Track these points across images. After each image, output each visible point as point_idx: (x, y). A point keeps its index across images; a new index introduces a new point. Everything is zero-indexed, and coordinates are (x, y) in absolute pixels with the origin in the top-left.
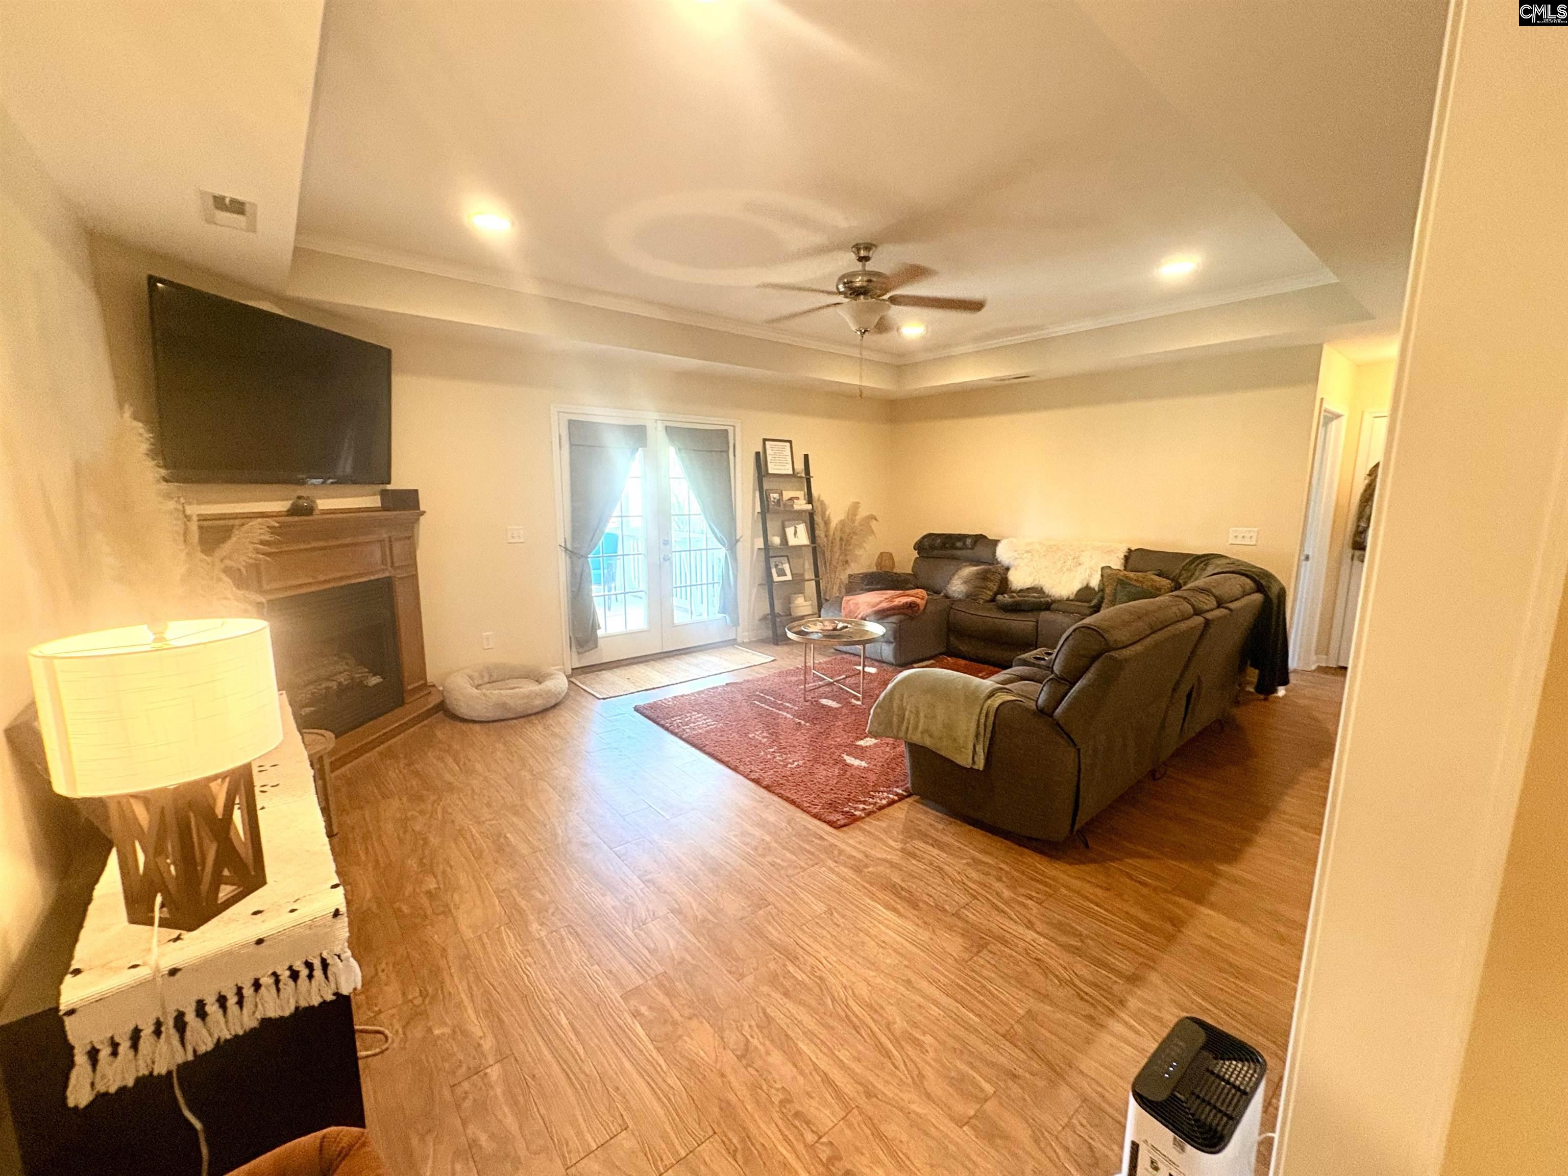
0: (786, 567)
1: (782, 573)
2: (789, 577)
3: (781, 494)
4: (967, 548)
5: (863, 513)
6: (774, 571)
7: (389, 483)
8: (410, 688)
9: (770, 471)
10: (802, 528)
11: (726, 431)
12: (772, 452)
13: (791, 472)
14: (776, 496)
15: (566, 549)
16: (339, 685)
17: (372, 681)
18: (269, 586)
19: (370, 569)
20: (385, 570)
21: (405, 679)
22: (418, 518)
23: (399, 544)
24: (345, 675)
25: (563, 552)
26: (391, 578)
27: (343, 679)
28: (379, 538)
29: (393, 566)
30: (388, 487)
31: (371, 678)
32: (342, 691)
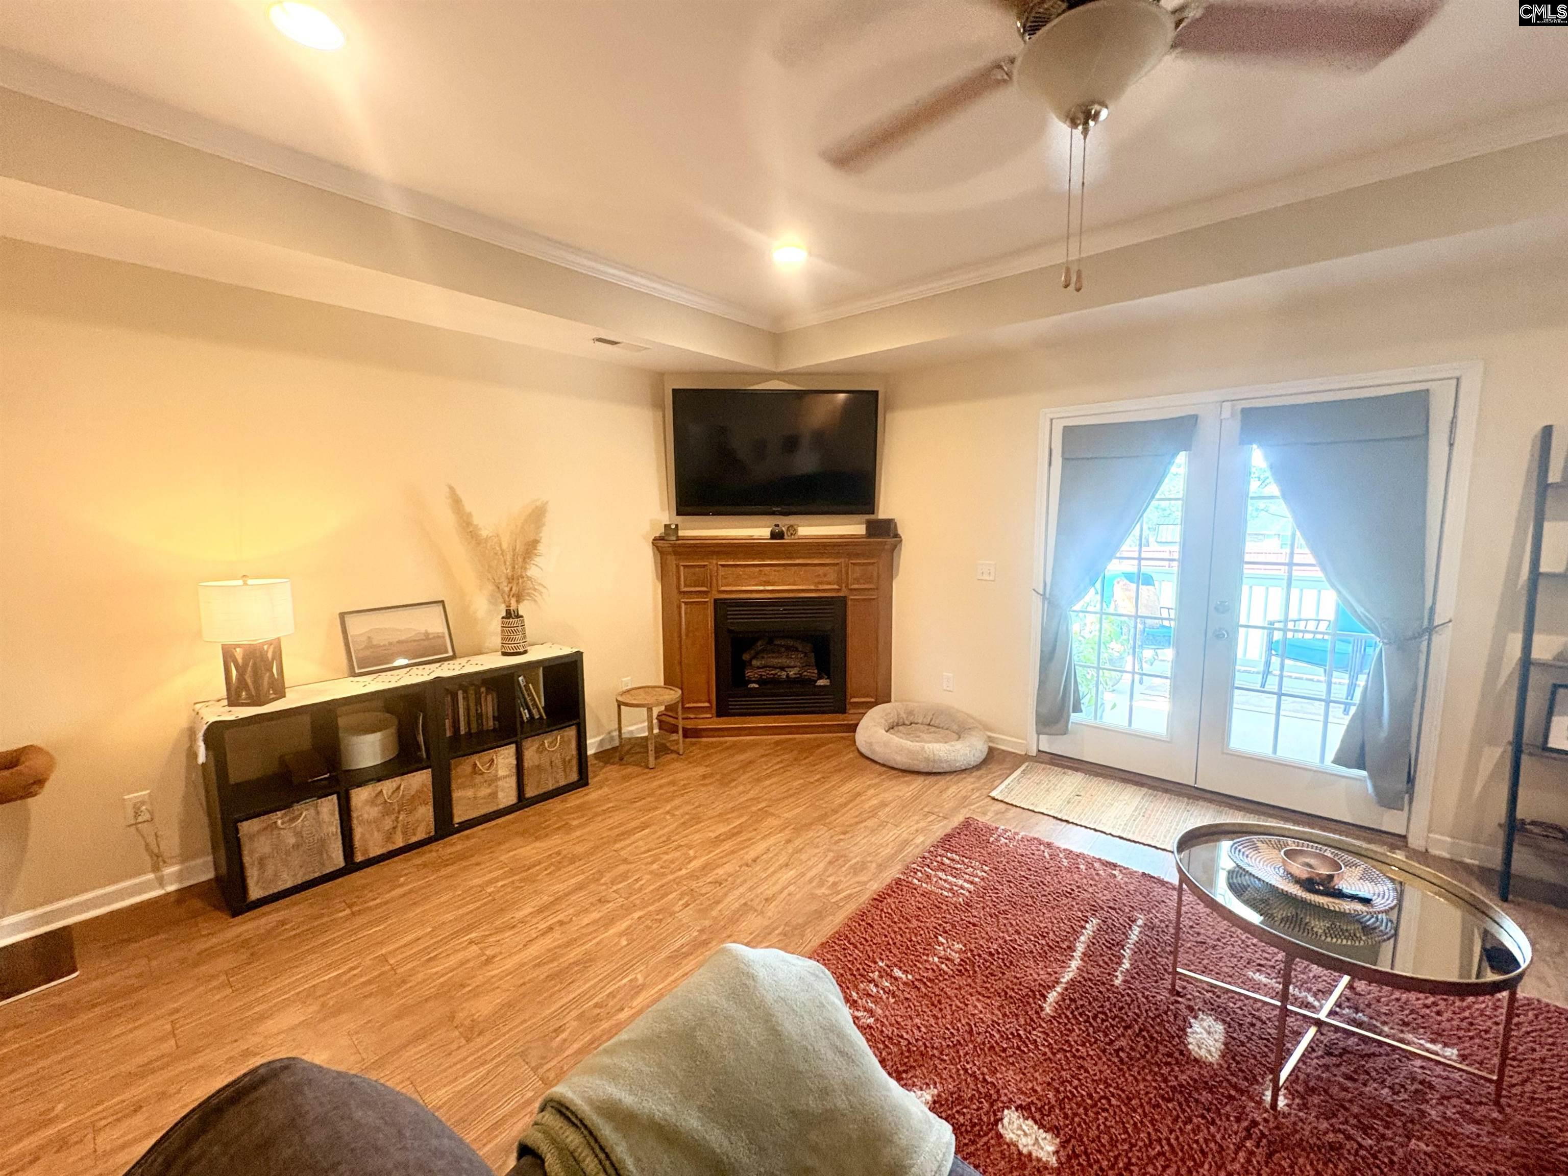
7: (873, 513)
8: (850, 699)
15: (1044, 595)
16: (788, 676)
17: (821, 682)
18: (723, 589)
19: (821, 587)
20: (839, 590)
21: (849, 691)
22: (895, 546)
23: (857, 568)
24: (796, 670)
25: (1039, 598)
26: (845, 597)
27: (792, 673)
28: (836, 561)
29: (847, 586)
30: (872, 517)
31: (820, 678)
32: (790, 681)
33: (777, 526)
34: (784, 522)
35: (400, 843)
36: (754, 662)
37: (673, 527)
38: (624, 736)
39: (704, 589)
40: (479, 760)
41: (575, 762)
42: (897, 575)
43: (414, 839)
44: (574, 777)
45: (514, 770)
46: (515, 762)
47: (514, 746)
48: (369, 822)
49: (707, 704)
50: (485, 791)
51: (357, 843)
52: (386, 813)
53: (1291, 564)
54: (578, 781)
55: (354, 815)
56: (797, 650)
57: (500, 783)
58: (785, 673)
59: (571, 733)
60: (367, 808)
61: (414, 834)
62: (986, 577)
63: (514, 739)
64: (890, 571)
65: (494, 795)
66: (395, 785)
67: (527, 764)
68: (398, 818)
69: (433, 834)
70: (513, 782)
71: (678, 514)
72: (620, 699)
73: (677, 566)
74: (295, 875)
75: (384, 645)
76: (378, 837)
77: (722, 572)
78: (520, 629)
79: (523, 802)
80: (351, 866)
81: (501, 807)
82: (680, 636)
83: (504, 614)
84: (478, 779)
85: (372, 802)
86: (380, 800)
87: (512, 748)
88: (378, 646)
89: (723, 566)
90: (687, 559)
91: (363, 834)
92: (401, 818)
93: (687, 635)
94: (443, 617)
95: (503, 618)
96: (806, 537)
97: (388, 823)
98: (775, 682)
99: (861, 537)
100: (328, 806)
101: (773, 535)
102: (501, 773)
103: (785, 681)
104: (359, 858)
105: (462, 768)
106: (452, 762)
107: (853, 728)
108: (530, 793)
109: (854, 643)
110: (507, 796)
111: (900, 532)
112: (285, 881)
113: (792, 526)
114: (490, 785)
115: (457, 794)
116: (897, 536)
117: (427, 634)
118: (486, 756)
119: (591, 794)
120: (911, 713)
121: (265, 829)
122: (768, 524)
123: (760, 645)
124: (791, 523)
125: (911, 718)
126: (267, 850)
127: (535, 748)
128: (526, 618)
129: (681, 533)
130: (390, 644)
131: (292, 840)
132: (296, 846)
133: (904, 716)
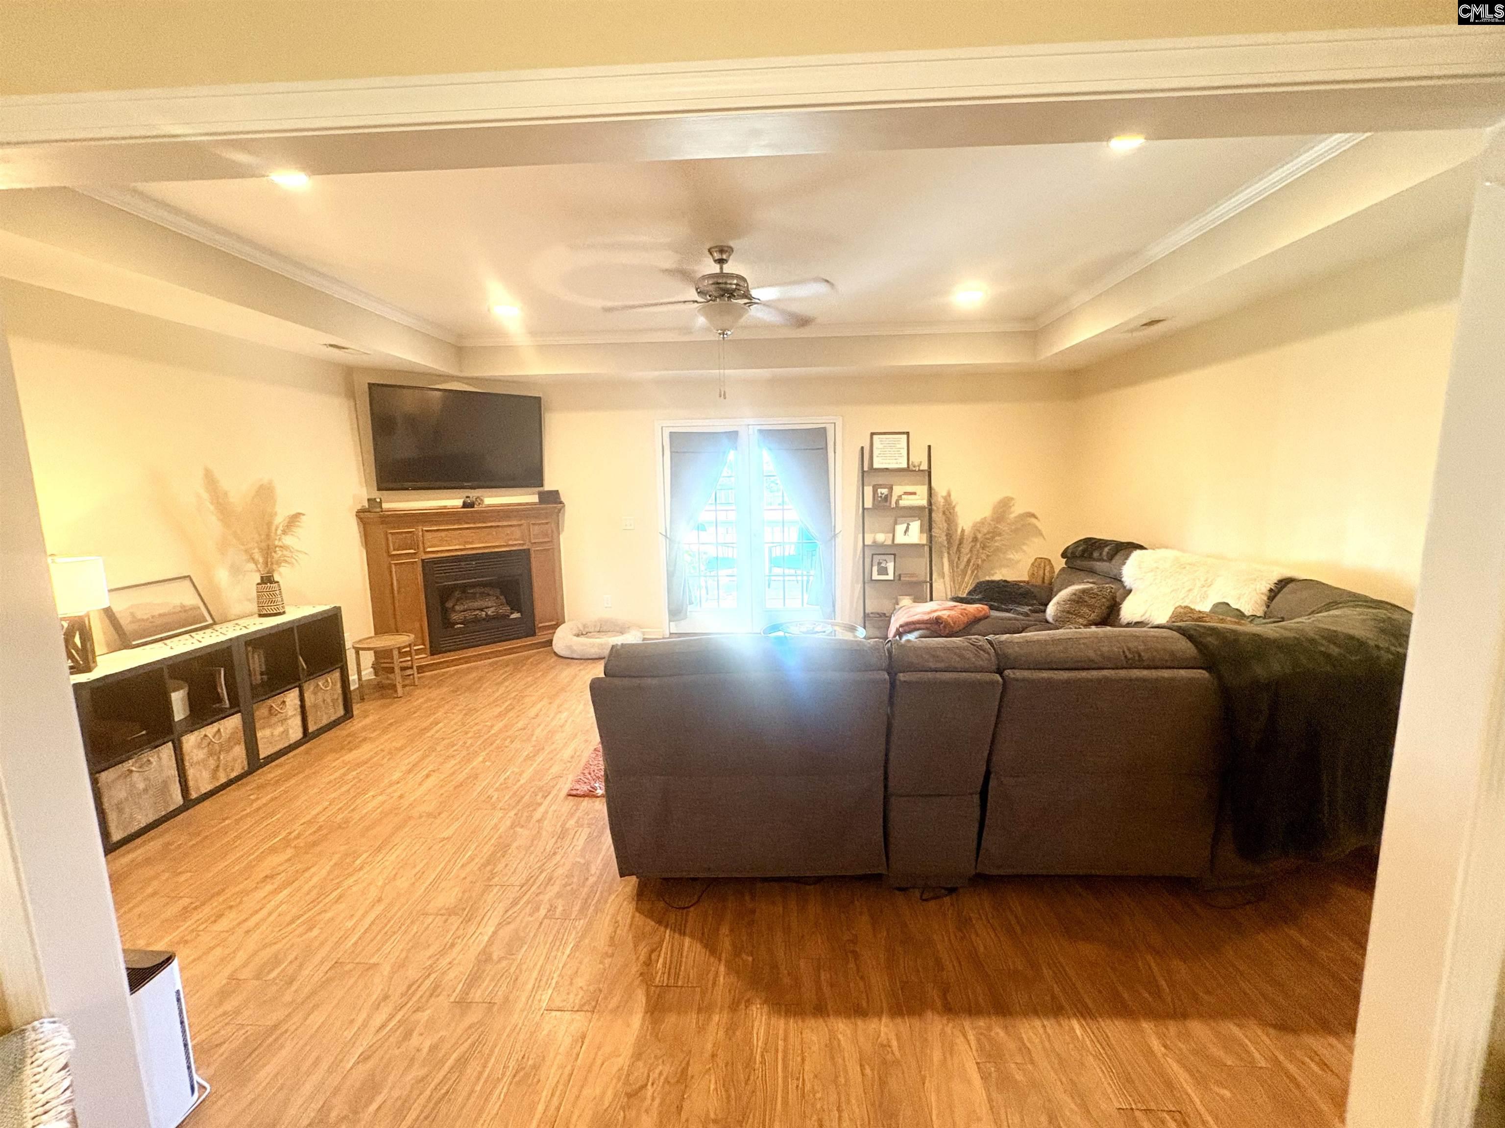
0: (890, 566)
1: (883, 571)
2: (890, 577)
3: (891, 489)
4: (1104, 561)
5: (1018, 510)
6: (875, 569)
7: (542, 486)
8: (540, 625)
9: (876, 465)
10: (915, 526)
11: (825, 429)
12: (881, 446)
13: (905, 465)
14: (885, 491)
15: (666, 536)
16: (487, 615)
17: (513, 616)
18: (429, 550)
19: (510, 543)
20: (523, 544)
21: (537, 619)
22: (560, 510)
23: (536, 527)
24: (492, 609)
25: (664, 538)
26: (529, 550)
27: (490, 612)
28: (519, 523)
29: (530, 541)
30: (541, 489)
31: (512, 613)
32: (488, 619)
33: (468, 497)
34: (474, 494)
35: (223, 780)
36: (457, 608)
37: (378, 500)
38: (364, 679)
39: (412, 551)
40: (274, 702)
41: (340, 701)
42: (563, 530)
43: (233, 775)
44: (341, 712)
45: (299, 710)
46: (299, 703)
47: (297, 689)
48: (198, 763)
49: (422, 647)
50: (280, 729)
51: (191, 783)
52: (211, 754)
53: (783, 510)
54: (345, 714)
55: (187, 758)
56: (489, 595)
57: (290, 721)
58: (484, 613)
59: (337, 674)
60: (195, 751)
61: (233, 770)
62: (628, 528)
63: (297, 684)
64: (558, 529)
65: (286, 732)
66: (215, 729)
67: (308, 703)
68: (219, 758)
69: (246, 768)
70: (298, 721)
71: (379, 489)
72: (358, 646)
73: (386, 534)
74: (147, 815)
75: (148, 619)
76: (206, 775)
77: (428, 536)
78: (278, 592)
79: (307, 736)
80: (189, 803)
81: (291, 742)
82: (393, 593)
83: (259, 581)
84: (274, 719)
85: (199, 746)
86: (205, 742)
87: (296, 691)
88: (143, 620)
89: (427, 531)
90: (394, 528)
91: (194, 776)
92: (222, 758)
93: (399, 592)
94: (193, 589)
95: (258, 584)
96: (489, 506)
97: (212, 762)
98: (476, 620)
99: (535, 504)
100: (167, 751)
101: (465, 505)
102: (290, 713)
103: (484, 619)
104: (194, 795)
105: (261, 711)
106: (255, 706)
107: (550, 643)
108: (312, 728)
109: (537, 583)
110: (296, 734)
111: (563, 499)
112: (140, 822)
113: (478, 497)
114: (282, 724)
115: (259, 734)
116: (561, 503)
117: (182, 606)
118: (279, 699)
119: (356, 725)
120: (585, 626)
121: (120, 776)
122: (459, 496)
123: (457, 594)
124: (479, 495)
125: (587, 630)
126: (123, 795)
127: (312, 688)
128: (281, 583)
129: (385, 506)
130: (153, 617)
131: (141, 786)
132: (146, 790)
133: (582, 629)
